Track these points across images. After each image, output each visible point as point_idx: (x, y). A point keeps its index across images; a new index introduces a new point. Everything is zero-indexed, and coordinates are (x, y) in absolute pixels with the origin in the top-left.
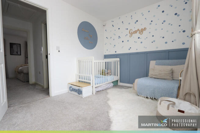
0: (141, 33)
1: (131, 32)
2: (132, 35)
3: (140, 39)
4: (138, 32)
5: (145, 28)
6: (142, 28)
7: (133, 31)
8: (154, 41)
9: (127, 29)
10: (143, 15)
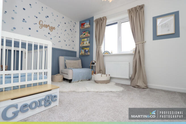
1: (41, 24)
2: (42, 27)
4: (48, 28)
5: (54, 28)
6: (52, 26)
7: (43, 24)
8: (60, 41)
9: (37, 17)
10: (53, 15)
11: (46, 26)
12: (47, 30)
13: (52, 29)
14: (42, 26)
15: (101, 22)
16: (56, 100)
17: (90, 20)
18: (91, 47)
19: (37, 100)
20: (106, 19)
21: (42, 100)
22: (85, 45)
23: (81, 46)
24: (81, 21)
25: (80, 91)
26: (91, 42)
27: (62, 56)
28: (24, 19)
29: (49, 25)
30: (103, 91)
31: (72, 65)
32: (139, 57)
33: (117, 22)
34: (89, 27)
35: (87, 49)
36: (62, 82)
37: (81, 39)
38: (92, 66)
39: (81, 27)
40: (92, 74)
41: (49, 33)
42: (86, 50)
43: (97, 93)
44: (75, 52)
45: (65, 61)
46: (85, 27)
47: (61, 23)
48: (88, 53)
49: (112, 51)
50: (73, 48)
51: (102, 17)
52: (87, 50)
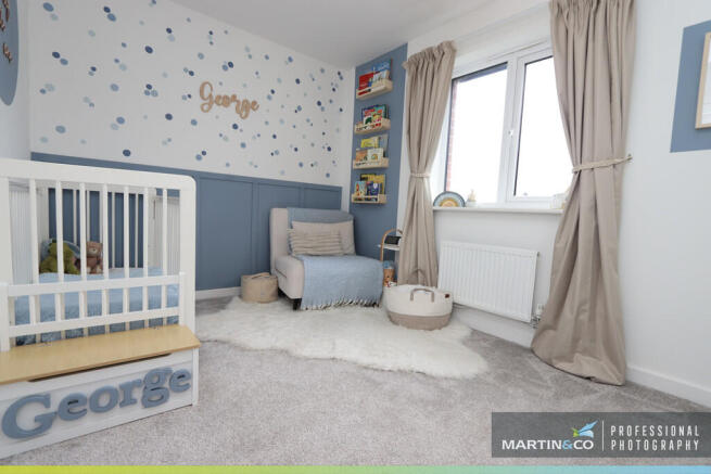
0: (244, 114)
1: (206, 94)
2: (210, 105)
3: (238, 130)
4: (233, 105)
5: (254, 103)
6: (245, 98)
7: (215, 95)
8: (277, 152)
9: (191, 73)
10: (250, 57)
11: (225, 101)
12: (229, 114)
13: (247, 107)
14: (212, 101)
15: (431, 66)
16: (187, 387)
17: (392, 60)
18: (390, 173)
19: (115, 384)
20: (454, 52)
21: (136, 384)
22: (370, 164)
23: (356, 167)
24: (360, 64)
25: (307, 352)
26: (391, 153)
27: (285, 207)
28: (149, 87)
29: (234, 97)
30: (389, 367)
31: (314, 244)
32: (593, 231)
33: (506, 63)
34: (386, 89)
35: (377, 180)
36: (270, 305)
37: (358, 137)
38: (388, 252)
39: (359, 92)
40: (385, 281)
41: (235, 127)
42: (371, 184)
43: (364, 371)
44: (337, 191)
45: (292, 227)
46: (373, 90)
47: (279, 81)
48: (378, 196)
49: (472, 195)
50: (328, 175)
51: (435, 44)
52: (375, 186)
